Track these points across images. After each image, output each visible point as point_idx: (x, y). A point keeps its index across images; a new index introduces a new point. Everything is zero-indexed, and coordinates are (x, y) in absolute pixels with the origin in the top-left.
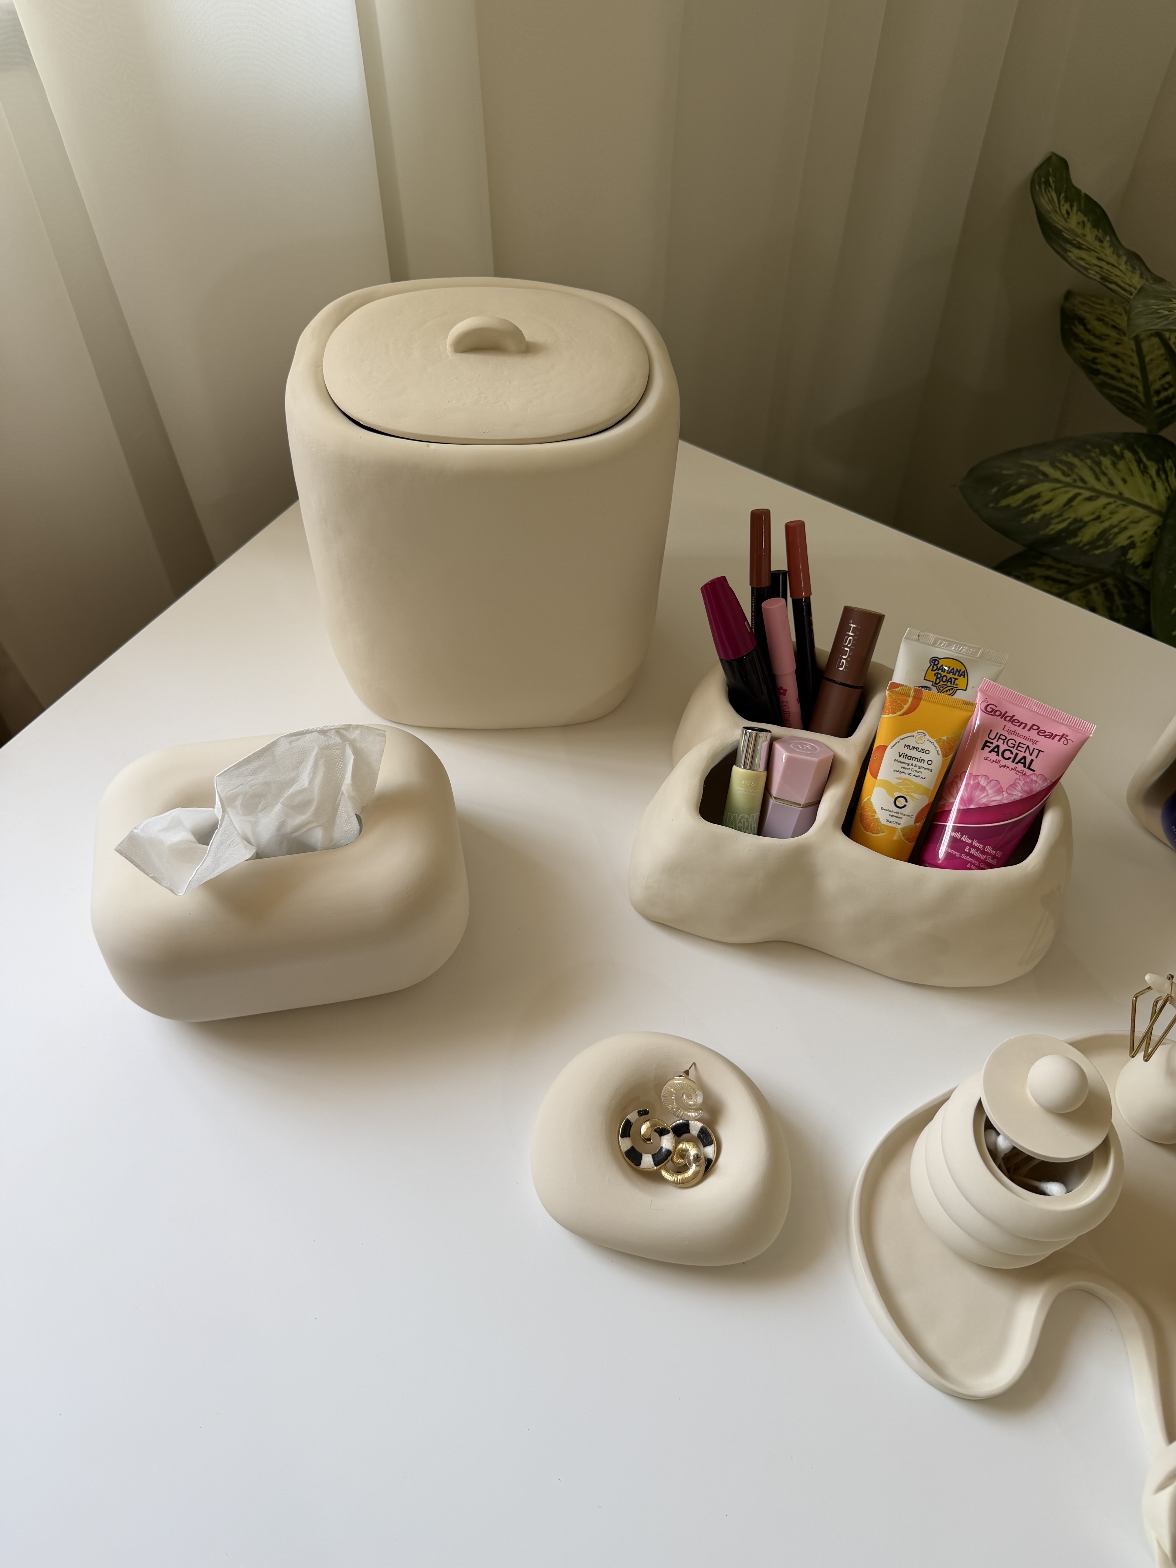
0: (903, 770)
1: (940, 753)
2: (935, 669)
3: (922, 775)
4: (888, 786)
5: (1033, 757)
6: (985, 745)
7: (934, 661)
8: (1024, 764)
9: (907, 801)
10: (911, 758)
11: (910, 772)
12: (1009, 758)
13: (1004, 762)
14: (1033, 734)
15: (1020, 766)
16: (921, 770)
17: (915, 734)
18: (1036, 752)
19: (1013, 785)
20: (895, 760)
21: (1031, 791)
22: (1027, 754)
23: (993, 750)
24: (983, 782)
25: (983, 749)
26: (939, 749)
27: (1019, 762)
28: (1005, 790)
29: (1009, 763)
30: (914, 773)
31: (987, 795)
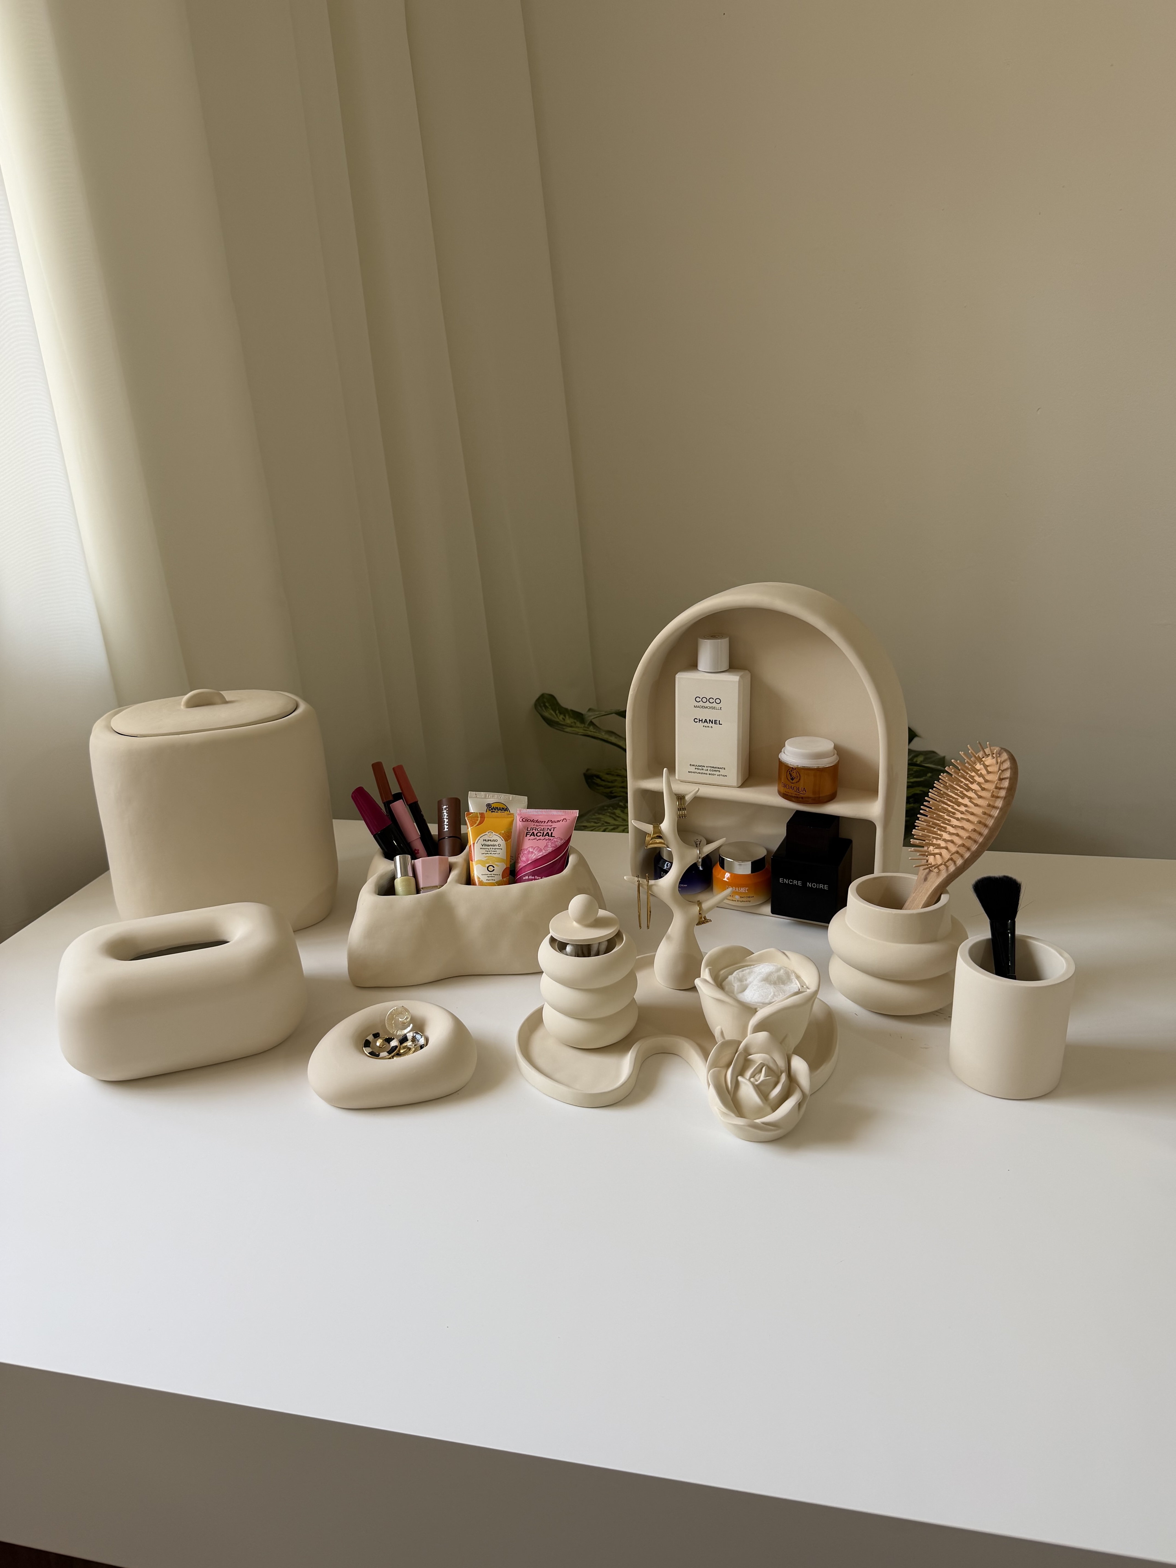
0: (486, 852)
1: (503, 839)
2: (490, 809)
3: (497, 853)
4: (480, 862)
5: (552, 831)
6: (527, 834)
7: (489, 805)
8: (549, 836)
9: (494, 867)
10: (488, 846)
11: (490, 852)
12: (540, 835)
13: (538, 838)
14: (550, 824)
15: (547, 837)
16: (496, 850)
17: (487, 833)
18: (552, 829)
19: (547, 846)
20: (481, 849)
21: (556, 846)
22: (548, 831)
23: (531, 835)
24: (531, 850)
25: (526, 836)
26: (502, 838)
27: (546, 835)
28: (543, 849)
29: (541, 837)
30: (493, 852)
31: (535, 854)
